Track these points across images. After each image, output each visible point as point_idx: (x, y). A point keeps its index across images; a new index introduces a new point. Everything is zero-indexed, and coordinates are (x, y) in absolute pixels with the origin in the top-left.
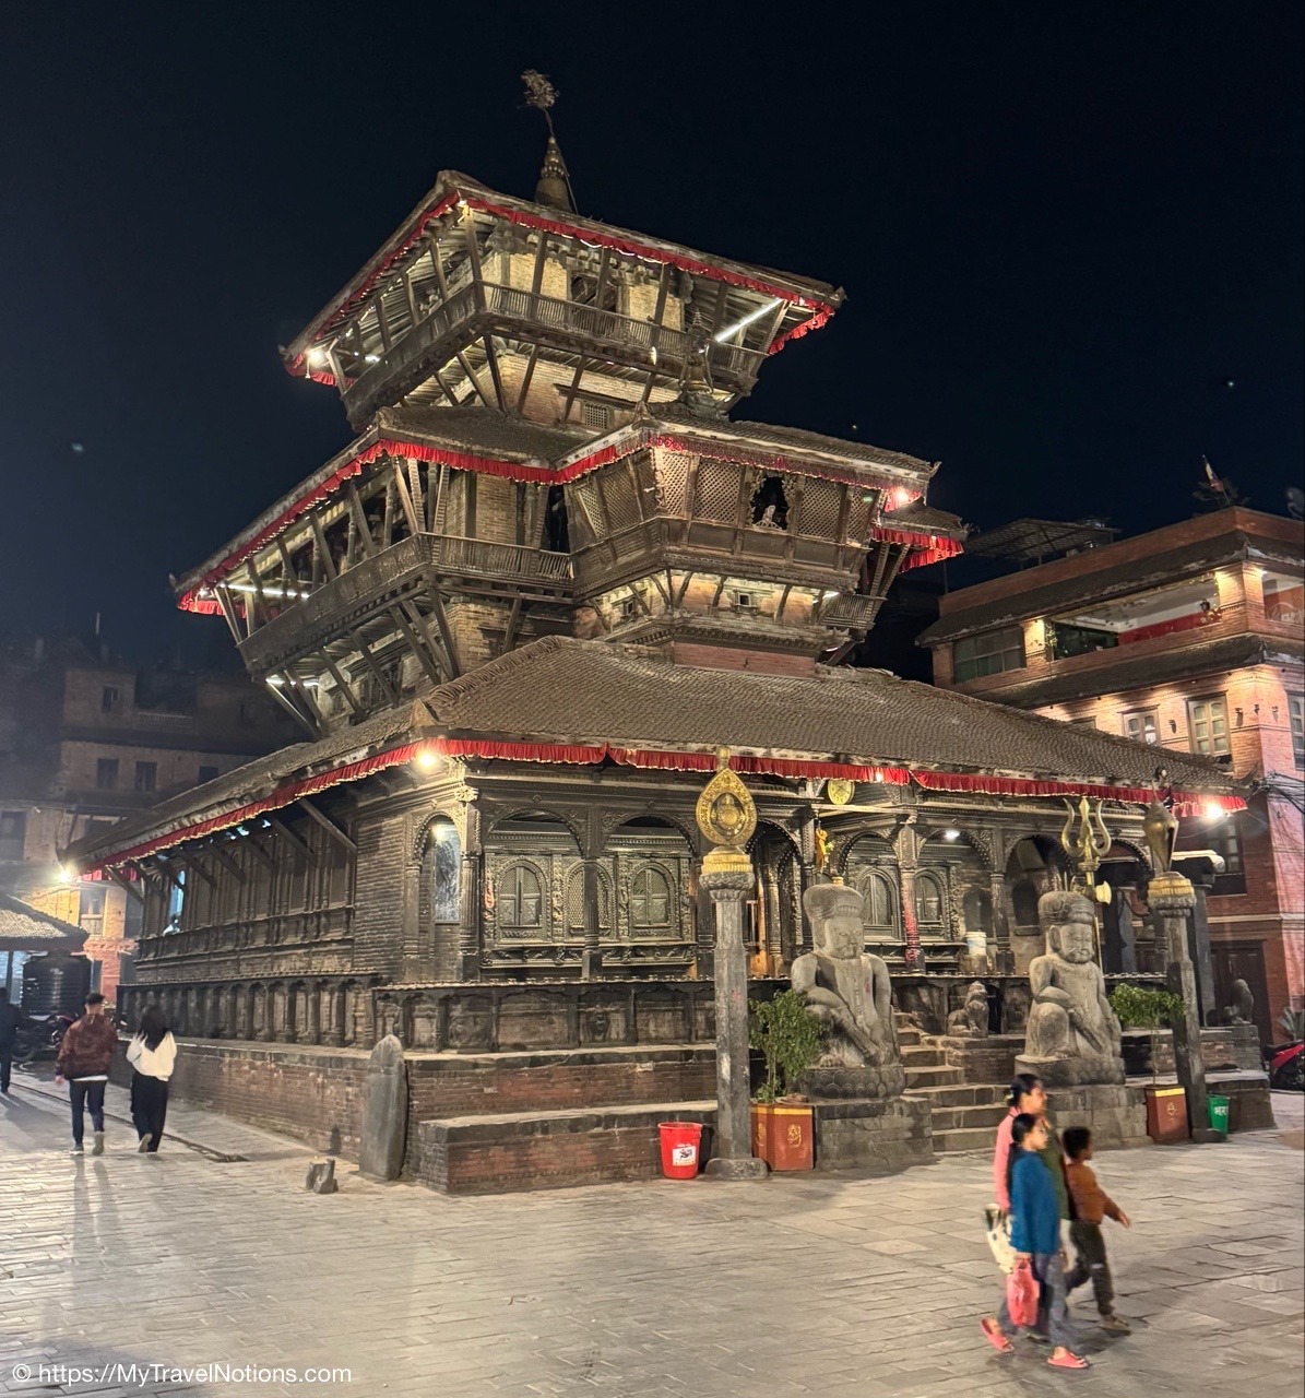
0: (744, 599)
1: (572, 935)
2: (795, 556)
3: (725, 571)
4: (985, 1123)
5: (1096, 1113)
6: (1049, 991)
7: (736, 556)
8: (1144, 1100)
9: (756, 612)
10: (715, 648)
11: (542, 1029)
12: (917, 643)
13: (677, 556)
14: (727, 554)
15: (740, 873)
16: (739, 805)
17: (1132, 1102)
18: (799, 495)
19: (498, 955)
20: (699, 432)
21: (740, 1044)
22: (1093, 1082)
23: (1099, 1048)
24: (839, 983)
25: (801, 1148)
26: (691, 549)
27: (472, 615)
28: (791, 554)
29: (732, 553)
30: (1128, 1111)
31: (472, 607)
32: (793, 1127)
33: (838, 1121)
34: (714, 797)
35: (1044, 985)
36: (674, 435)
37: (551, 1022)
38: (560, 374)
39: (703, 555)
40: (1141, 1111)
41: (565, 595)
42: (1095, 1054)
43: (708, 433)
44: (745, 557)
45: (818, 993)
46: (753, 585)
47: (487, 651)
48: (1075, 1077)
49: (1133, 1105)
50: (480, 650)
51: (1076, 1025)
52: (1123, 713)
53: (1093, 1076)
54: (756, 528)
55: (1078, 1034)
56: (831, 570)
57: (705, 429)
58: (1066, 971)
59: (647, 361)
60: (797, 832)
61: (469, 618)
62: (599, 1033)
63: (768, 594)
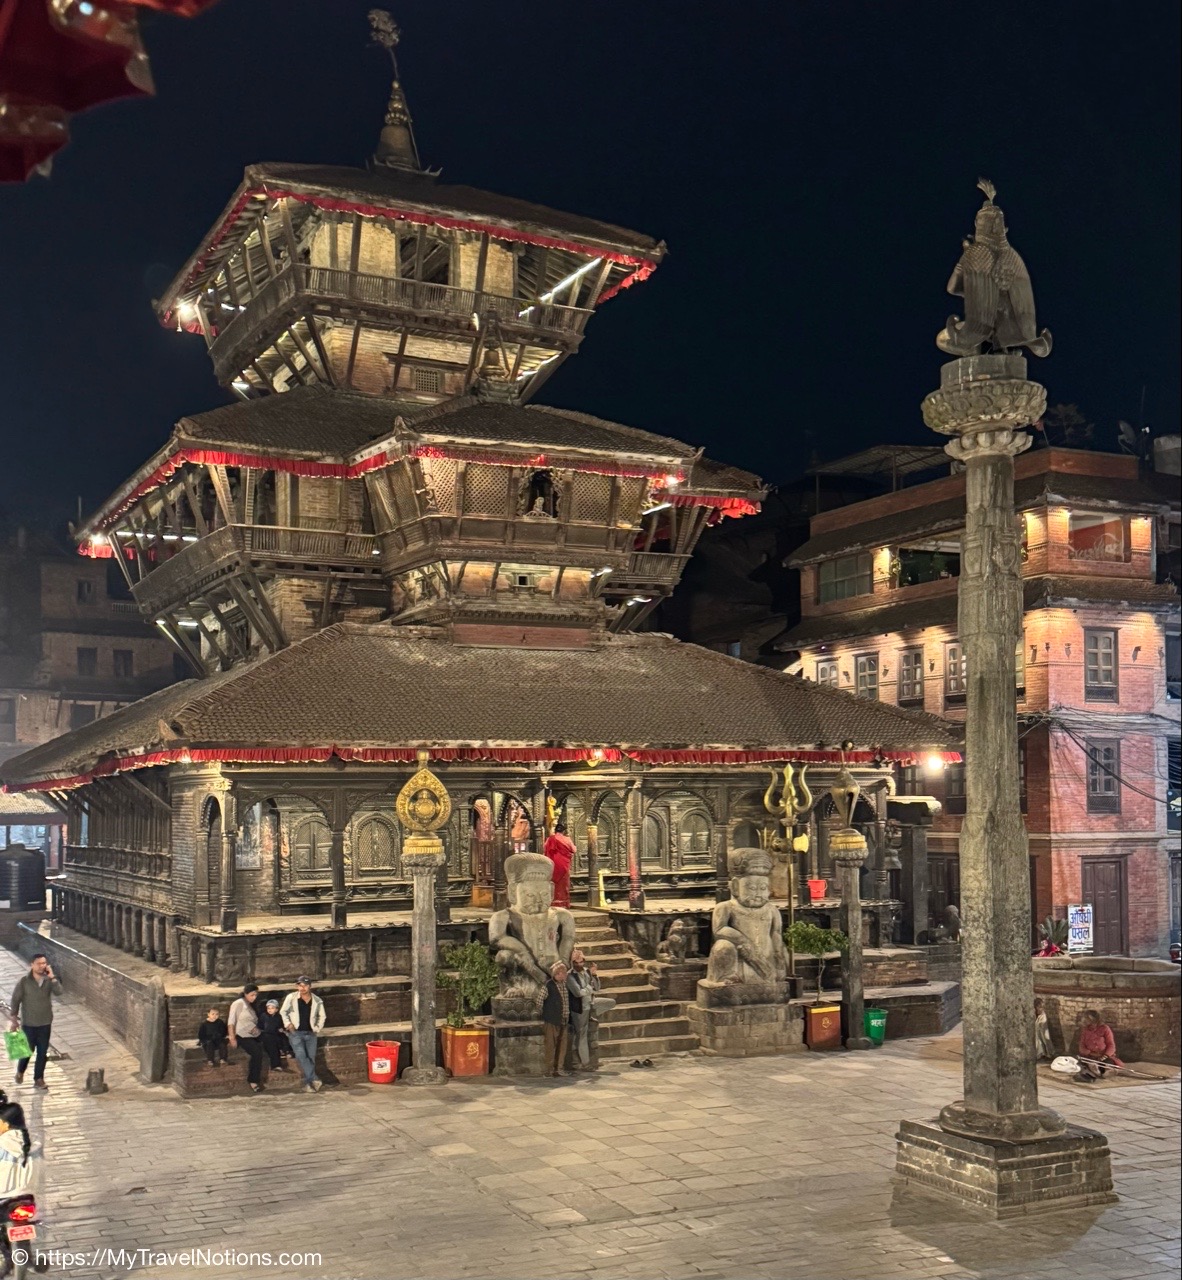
0: (523, 580)
1: (362, 876)
2: (566, 540)
3: (497, 558)
4: (665, 1032)
5: (754, 1026)
6: (726, 930)
7: (508, 545)
8: (802, 1016)
9: (534, 591)
10: (493, 626)
11: (292, 965)
12: (784, 565)
13: (449, 550)
14: (499, 545)
15: (429, 855)
16: (435, 799)
17: (790, 1017)
18: (568, 485)
19: (294, 894)
20: (458, 440)
21: (428, 984)
22: (754, 1002)
23: (763, 976)
24: (525, 933)
25: (478, 1059)
26: (462, 543)
27: (295, 588)
28: (562, 539)
29: (504, 542)
30: (785, 1025)
31: (295, 581)
32: (472, 1044)
33: (512, 1039)
34: (412, 793)
35: (721, 926)
36: (434, 445)
37: (301, 961)
38: (388, 342)
39: (474, 547)
40: (798, 1025)
41: (375, 571)
42: (759, 980)
43: (468, 441)
44: (516, 547)
45: (508, 942)
46: (531, 568)
47: (310, 620)
48: (737, 999)
49: (791, 1019)
50: (304, 620)
51: (743, 957)
52: (946, 642)
53: (755, 997)
54: (526, 519)
55: (745, 965)
56: (603, 551)
57: (463, 436)
58: (742, 914)
59: (470, 326)
60: (529, 800)
61: (292, 591)
62: (343, 968)
63: (544, 575)
